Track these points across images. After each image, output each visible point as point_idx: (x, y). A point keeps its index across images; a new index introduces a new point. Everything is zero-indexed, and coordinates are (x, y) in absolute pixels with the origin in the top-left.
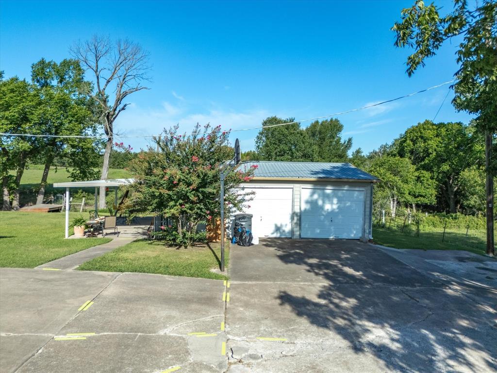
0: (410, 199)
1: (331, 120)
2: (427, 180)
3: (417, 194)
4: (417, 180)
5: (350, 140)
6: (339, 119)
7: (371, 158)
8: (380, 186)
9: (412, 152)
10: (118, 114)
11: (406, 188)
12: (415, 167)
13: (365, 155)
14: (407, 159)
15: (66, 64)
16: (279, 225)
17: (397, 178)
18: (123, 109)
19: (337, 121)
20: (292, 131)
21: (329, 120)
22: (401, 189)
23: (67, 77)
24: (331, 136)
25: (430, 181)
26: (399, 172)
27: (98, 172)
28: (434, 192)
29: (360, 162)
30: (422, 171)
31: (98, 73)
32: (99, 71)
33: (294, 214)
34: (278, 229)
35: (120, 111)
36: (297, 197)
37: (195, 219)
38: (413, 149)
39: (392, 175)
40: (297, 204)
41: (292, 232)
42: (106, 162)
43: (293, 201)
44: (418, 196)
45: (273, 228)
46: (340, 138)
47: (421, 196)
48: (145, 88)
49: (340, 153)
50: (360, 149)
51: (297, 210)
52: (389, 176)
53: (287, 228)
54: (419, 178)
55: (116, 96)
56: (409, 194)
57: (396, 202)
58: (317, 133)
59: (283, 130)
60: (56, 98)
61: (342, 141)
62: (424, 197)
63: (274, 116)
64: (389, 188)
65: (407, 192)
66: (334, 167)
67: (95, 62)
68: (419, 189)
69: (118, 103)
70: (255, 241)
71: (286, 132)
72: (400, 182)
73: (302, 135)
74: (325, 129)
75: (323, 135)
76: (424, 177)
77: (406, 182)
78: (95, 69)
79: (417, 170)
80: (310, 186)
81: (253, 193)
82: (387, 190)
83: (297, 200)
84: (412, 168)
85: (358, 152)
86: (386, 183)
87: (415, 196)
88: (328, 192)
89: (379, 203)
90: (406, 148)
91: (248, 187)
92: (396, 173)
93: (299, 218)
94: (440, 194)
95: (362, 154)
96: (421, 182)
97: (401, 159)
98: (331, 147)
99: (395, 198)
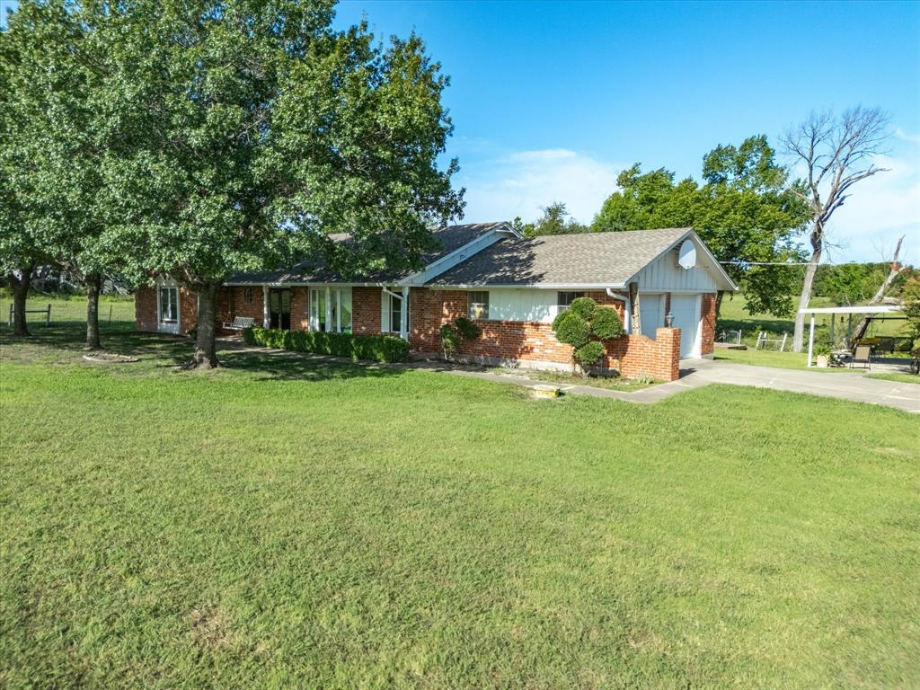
10: (831, 213)
15: (748, 145)
18: (840, 204)
23: (748, 164)
27: (787, 300)
31: (812, 162)
32: (814, 158)
35: (834, 208)
42: (808, 284)
48: (881, 170)
55: (831, 188)
60: (743, 201)
67: (809, 147)
69: (835, 197)
78: (808, 156)
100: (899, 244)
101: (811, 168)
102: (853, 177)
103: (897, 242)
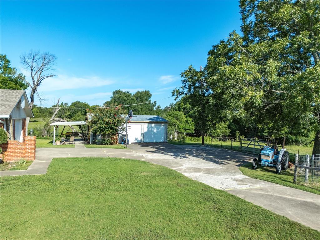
0: (183, 131)
1: (146, 91)
2: (191, 122)
3: (186, 129)
4: (186, 122)
5: (155, 102)
6: (149, 91)
7: (165, 110)
8: (170, 125)
9: (184, 109)
11: (182, 126)
12: (185, 116)
13: (162, 109)
14: (182, 112)
16: (136, 138)
17: (177, 121)
19: (148, 92)
20: (129, 98)
21: (145, 91)
22: (179, 127)
24: (146, 99)
25: (192, 122)
26: (178, 118)
28: (193, 128)
29: (160, 113)
30: (189, 118)
31: (33, 69)
33: (142, 134)
34: (136, 139)
36: (143, 128)
37: (111, 135)
38: (184, 107)
39: (175, 120)
40: (143, 130)
41: (141, 140)
43: (141, 129)
44: (186, 130)
45: (135, 139)
46: (150, 101)
47: (188, 129)
48: (55, 75)
49: (150, 108)
50: (159, 105)
51: (143, 132)
52: (174, 120)
53: (139, 139)
54: (187, 121)
56: (183, 129)
57: (177, 133)
58: (139, 98)
59: (124, 97)
61: (151, 102)
62: (189, 130)
63: (119, 90)
64: (174, 126)
65: (182, 128)
66: (154, 117)
67: (32, 63)
68: (187, 126)
69: (39, 82)
70: (130, 143)
71: (126, 98)
72: (179, 123)
73: (133, 100)
74: (143, 96)
75: (142, 99)
76: (189, 120)
77: (182, 123)
78: (31, 66)
79: (186, 117)
80: (147, 124)
81: (130, 126)
82: (173, 127)
83: (143, 129)
84: (184, 116)
85: (159, 107)
86: (172, 124)
87: (185, 130)
88: (153, 126)
89: (170, 133)
90: (181, 107)
91: (128, 125)
92: (177, 119)
93: (143, 135)
94: (196, 128)
95: (161, 108)
96: (188, 123)
97: (179, 112)
98: (146, 105)
99: (177, 131)
100: (59, 100)
101: (32, 71)
102: (45, 76)
103: (58, 99)
